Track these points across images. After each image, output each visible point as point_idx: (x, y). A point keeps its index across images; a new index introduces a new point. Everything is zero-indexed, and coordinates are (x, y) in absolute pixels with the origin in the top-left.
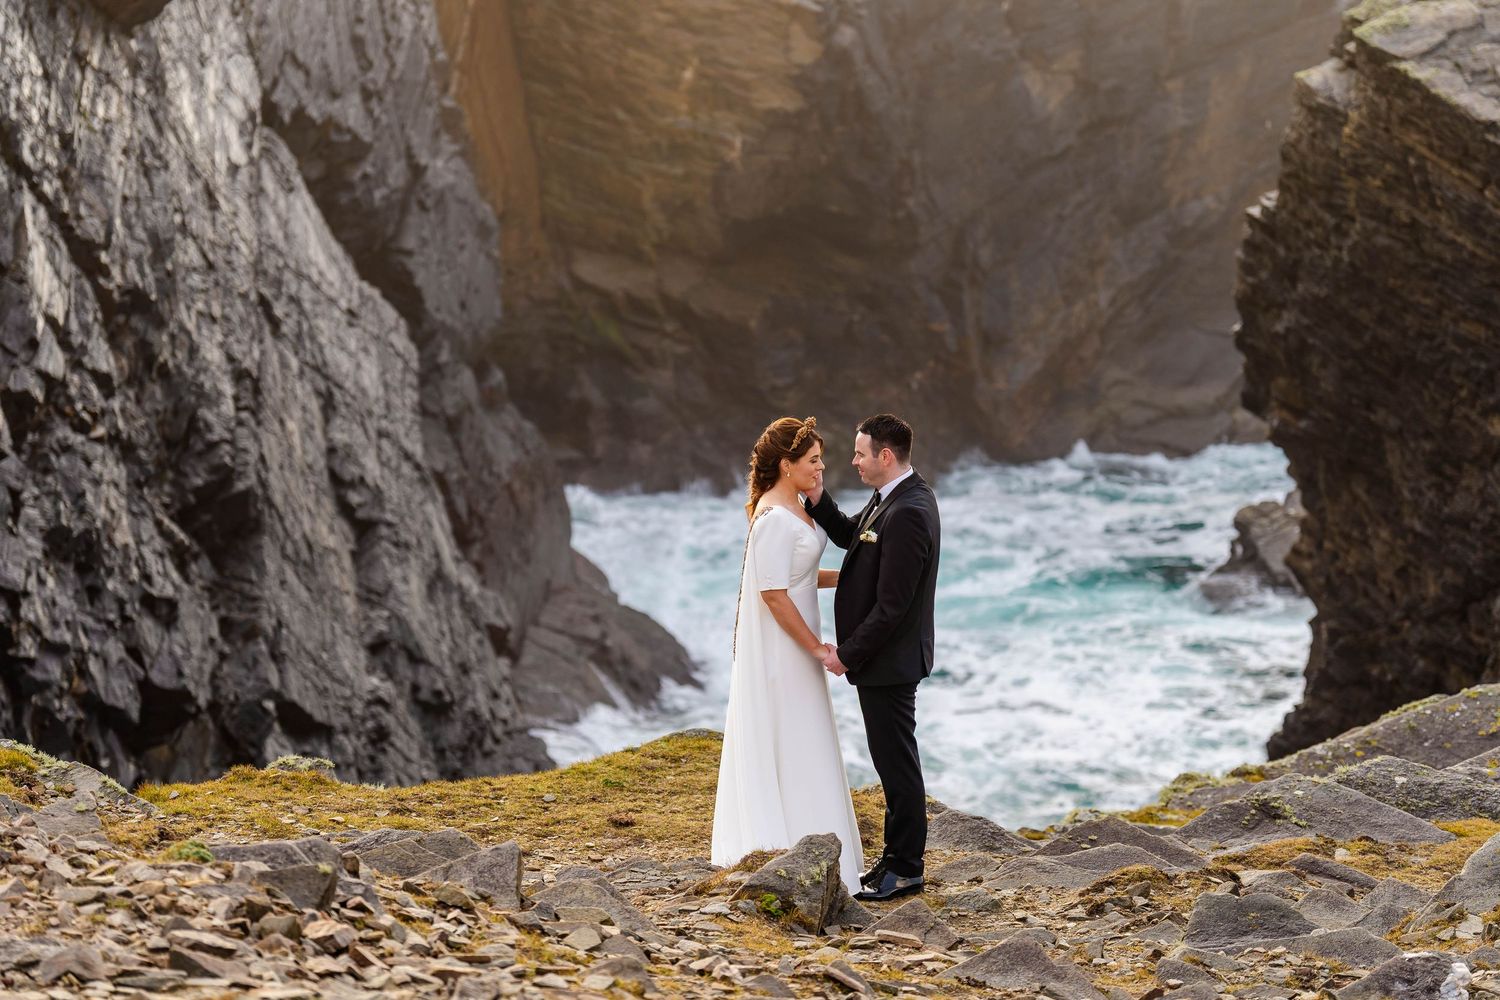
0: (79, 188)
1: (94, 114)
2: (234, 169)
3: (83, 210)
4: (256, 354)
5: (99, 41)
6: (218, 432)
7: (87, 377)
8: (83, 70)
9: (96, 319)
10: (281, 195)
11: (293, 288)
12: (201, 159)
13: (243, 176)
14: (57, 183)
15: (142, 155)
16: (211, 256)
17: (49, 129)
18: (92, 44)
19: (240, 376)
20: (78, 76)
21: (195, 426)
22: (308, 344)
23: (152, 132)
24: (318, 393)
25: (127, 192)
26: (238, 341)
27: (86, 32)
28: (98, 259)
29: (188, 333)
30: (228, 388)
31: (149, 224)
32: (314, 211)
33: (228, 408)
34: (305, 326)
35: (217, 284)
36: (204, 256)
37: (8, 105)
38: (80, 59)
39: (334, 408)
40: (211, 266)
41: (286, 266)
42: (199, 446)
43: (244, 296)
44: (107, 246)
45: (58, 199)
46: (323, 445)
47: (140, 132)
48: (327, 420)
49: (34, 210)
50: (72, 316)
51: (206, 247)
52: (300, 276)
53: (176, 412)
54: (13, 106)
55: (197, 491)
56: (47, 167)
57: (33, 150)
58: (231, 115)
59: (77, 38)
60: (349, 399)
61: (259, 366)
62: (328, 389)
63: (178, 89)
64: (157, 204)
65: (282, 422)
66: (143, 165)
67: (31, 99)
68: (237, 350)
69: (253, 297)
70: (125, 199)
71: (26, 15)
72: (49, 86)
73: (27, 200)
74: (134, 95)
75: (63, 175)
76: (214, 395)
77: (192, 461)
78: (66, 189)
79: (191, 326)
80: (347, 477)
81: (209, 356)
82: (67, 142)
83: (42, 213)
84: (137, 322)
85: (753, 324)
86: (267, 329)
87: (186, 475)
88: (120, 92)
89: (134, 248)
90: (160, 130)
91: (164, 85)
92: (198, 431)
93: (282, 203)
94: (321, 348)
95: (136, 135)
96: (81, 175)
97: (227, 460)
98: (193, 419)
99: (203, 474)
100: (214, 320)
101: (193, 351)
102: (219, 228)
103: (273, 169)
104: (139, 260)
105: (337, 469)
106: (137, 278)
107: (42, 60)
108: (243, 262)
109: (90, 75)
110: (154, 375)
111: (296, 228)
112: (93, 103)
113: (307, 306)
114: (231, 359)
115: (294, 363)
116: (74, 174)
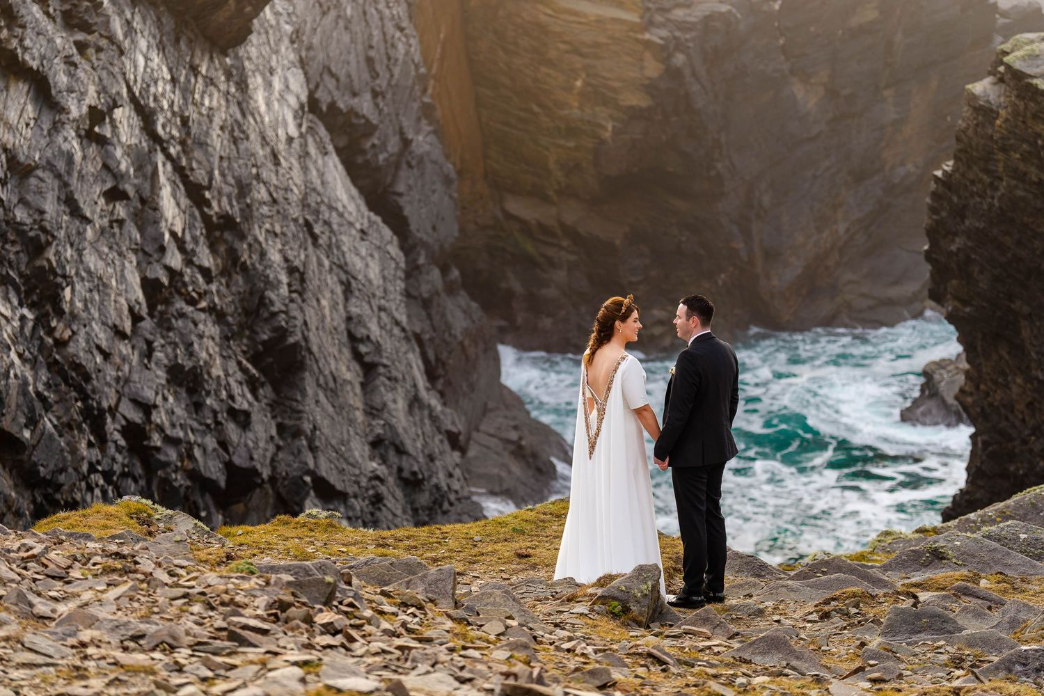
0: (192, 151)
1: (202, 104)
2: (290, 140)
3: (195, 165)
4: (303, 257)
5: (207, 58)
6: (278, 306)
7: (196, 270)
8: (196, 76)
9: (202, 234)
10: (320, 156)
11: (327, 216)
12: (270, 133)
13: (296, 144)
14: (179, 148)
15: (233, 130)
16: (275, 195)
17: (174, 113)
18: (202, 60)
19: (292, 270)
20: (193, 80)
21: (263, 302)
22: (335, 251)
23: (239, 116)
24: (341, 282)
25: (223, 154)
26: (291, 249)
27: (198, 53)
28: (204, 195)
29: (260, 243)
30: (284, 278)
31: (236, 174)
32: (340, 167)
33: (284, 290)
34: (334, 240)
35: (278, 212)
36: (271, 194)
37: (148, 98)
38: (194, 70)
39: (351, 292)
40: (275, 201)
41: (322, 201)
42: (266, 315)
43: (295, 220)
44: (209, 188)
45: (179, 158)
46: (344, 315)
47: (231, 116)
48: (347, 299)
49: (164, 165)
50: (187, 231)
51: (272, 189)
52: (331, 208)
53: (251, 293)
54: (151, 99)
55: (264, 343)
56: (173, 137)
57: (164, 127)
58: (289, 106)
59: (192, 56)
60: (360, 287)
61: (304, 265)
62: (348, 280)
63: (256, 89)
64: (241, 162)
65: (318, 300)
66: (233, 137)
67: (163, 95)
68: (290, 254)
69: (301, 221)
70: (221, 158)
71: (161, 42)
72: (174, 86)
73: (160, 158)
74: (228, 93)
75: (183, 143)
76: (275, 282)
77: (261, 324)
78: (184, 151)
79: (261, 239)
80: (359, 336)
81: (272, 258)
82: (185, 122)
83: (169, 167)
84: (227, 236)
85: (618, 242)
86: (310, 241)
87: (257, 333)
88: (219, 90)
89: (227, 189)
90: (244, 115)
91: (247, 86)
92: (265, 305)
93: (320, 162)
94: (343, 254)
95: (229, 118)
96: (194, 142)
97: (283, 323)
98: (262, 298)
99: (268, 333)
100: (276, 235)
101: (263, 254)
102: (280, 177)
103: (315, 140)
104: (229, 196)
105: (353, 330)
106: (228, 208)
107: (170, 70)
108: (295, 199)
109: (200, 80)
110: (238, 269)
111: (329, 177)
112: (202, 97)
113: (335, 227)
114: (286, 260)
115: (326, 263)
116: (189, 142)
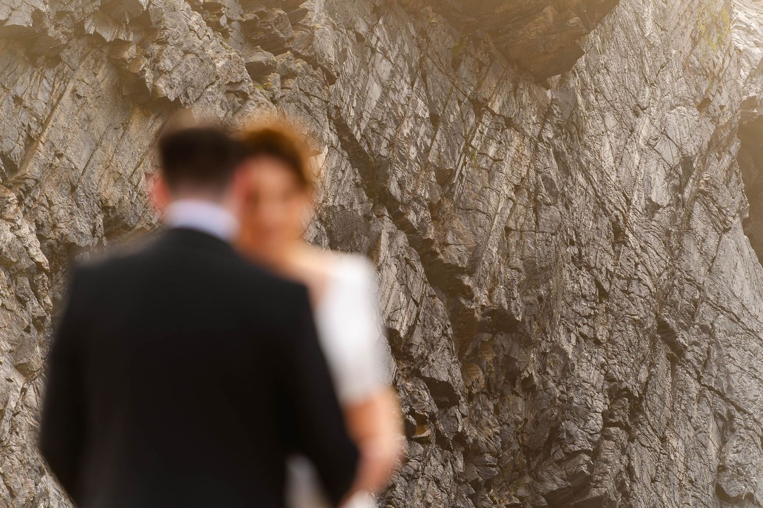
0: (451, 218)
1: (483, 154)
2: (652, 208)
3: (450, 238)
4: (643, 376)
5: (505, 92)
6: (582, 443)
7: (423, 385)
8: (479, 115)
9: (444, 334)
10: (713, 234)
11: (709, 319)
12: (614, 197)
13: (662, 216)
14: (425, 214)
15: (537, 191)
16: (606, 286)
17: (426, 166)
18: (497, 91)
19: (616, 393)
20: (472, 120)
21: (556, 436)
22: (715, 371)
23: (554, 173)
24: (717, 416)
25: (512, 224)
26: (621, 363)
27: (491, 82)
28: (461, 282)
29: (564, 354)
30: (600, 404)
31: (527, 253)
32: (748, 250)
33: (596, 422)
34: (715, 355)
35: (608, 310)
36: (599, 285)
37: (379, 143)
38: (479, 106)
39: (733, 431)
40: (603, 294)
41: (704, 299)
42: (560, 455)
43: (638, 324)
44: (471, 272)
45: (423, 227)
46: (715, 463)
47: (538, 172)
48: (724, 441)
49: (392, 236)
50: (418, 330)
51: (601, 278)
52: (718, 308)
53: (536, 423)
54: (384, 144)
55: (550, 496)
56: (417, 199)
57: (401, 185)
58: (661, 159)
59: (479, 85)
60: (750, 423)
61: (645, 387)
62: (729, 411)
63: (599, 136)
64: (539, 236)
65: (663, 440)
66: (535, 200)
67: (409, 139)
68: (617, 371)
69: (651, 323)
70: (508, 230)
71: (420, 65)
72: (436, 129)
73: (387, 226)
74: (540, 138)
75: (434, 208)
76: (582, 409)
77: (550, 468)
78: (434, 219)
79: (569, 349)
80: (733, 494)
81: (584, 375)
82: (445, 178)
83: (402, 239)
84: (502, 339)
86: (663, 352)
87: (542, 481)
88: (523, 135)
89: (509, 274)
90: (565, 170)
91: (581, 131)
92: (560, 442)
93: (712, 242)
94: (728, 374)
95: (532, 173)
96: (456, 207)
97: (584, 468)
98: (555, 431)
99: (559, 480)
100: (597, 343)
101: (567, 369)
102: (622, 260)
103: (709, 211)
104: (509, 286)
105: (724, 485)
106: (504, 301)
107: (431, 105)
108: (645, 292)
109: (486, 120)
110: (518, 388)
111: (724, 265)
112: (486, 145)
113: (720, 335)
114: (609, 378)
115: (694, 387)
116: (448, 205)
